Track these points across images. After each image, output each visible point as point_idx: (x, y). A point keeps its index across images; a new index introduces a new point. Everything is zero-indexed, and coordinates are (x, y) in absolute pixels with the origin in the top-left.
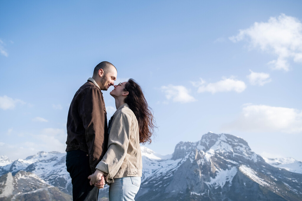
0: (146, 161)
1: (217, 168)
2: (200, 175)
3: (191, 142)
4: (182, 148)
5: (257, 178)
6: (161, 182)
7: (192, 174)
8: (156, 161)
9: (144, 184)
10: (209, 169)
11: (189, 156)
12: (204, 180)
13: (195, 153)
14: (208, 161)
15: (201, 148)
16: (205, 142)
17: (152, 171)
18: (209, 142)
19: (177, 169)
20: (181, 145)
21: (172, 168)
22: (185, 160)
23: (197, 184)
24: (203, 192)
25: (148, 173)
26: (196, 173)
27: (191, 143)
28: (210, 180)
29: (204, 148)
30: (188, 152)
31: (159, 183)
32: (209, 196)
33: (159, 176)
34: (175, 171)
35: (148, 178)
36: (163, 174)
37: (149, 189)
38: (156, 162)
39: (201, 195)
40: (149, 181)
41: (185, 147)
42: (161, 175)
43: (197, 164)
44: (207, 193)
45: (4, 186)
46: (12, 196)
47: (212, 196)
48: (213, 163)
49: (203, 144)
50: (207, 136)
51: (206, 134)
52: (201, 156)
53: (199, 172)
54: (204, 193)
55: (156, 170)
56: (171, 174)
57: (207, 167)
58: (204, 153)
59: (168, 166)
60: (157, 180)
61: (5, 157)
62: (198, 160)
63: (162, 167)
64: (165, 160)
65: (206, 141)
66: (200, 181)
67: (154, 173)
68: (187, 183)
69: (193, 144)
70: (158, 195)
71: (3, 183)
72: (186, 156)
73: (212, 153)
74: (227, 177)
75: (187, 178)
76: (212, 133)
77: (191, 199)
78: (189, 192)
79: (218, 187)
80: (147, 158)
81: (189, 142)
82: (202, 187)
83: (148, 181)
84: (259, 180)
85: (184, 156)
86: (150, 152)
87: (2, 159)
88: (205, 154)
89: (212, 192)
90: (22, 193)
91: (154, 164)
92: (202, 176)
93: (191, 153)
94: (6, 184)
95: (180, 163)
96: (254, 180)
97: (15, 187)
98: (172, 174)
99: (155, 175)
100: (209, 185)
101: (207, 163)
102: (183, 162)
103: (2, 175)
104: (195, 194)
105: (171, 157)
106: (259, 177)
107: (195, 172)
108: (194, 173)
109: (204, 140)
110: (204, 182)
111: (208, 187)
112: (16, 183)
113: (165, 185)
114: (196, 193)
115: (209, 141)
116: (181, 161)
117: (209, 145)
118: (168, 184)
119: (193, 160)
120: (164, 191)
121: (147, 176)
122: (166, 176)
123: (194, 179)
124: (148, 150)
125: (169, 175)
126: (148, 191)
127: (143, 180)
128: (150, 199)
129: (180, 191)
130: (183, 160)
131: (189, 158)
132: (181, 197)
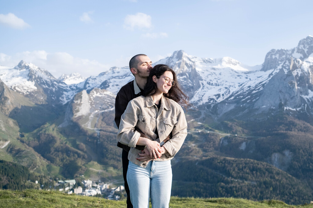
0: (231, 73)
2: (296, 87)
3: (285, 49)
4: (274, 57)
6: (249, 97)
7: (286, 87)
8: (242, 73)
9: (229, 99)
10: (307, 80)
11: (282, 66)
12: (301, 93)
13: (290, 63)
14: (306, 71)
15: (297, 55)
16: (303, 49)
17: (238, 85)
18: (307, 48)
19: (268, 81)
20: (272, 53)
21: (262, 81)
22: (278, 71)
23: (292, 98)
24: (299, 107)
25: (233, 87)
26: (291, 86)
27: (285, 50)
28: (309, 93)
29: (301, 55)
30: (281, 61)
31: (247, 98)
32: (306, 111)
33: (247, 90)
34: (265, 83)
35: (234, 92)
36: (251, 88)
37: (235, 104)
38: (243, 74)
39: (296, 110)
40: (236, 96)
41: (277, 56)
42: (249, 88)
43: (292, 75)
44: (304, 108)
45: (80, 105)
46: (90, 114)
47: (310, 111)
48: (312, 73)
49: (299, 51)
50: (305, 41)
51: (304, 39)
52: (297, 65)
53: (294, 84)
54: (300, 108)
55: (243, 83)
56: (260, 88)
57: (305, 78)
58: (301, 62)
59: (257, 78)
60: (244, 94)
61: (77, 74)
62: (294, 70)
63: (250, 79)
64: (254, 72)
65: (304, 47)
66: (296, 94)
67: (241, 87)
68: (280, 98)
69: (287, 52)
70: (246, 111)
71: (79, 102)
72: (279, 66)
73: (311, 62)
75: (280, 91)
76: (311, 37)
77: (285, 114)
78: (283, 107)
80: (232, 70)
81: (283, 49)
82: (298, 101)
83: (234, 96)
85: (277, 66)
86: (235, 63)
87: (75, 77)
88: (303, 63)
89: (310, 107)
90: (99, 111)
91: (241, 77)
92: (298, 88)
93: (285, 62)
94: (82, 102)
95: (271, 74)
97: (91, 105)
98: (262, 87)
99: (242, 89)
100: (307, 98)
101: (305, 73)
102: (275, 73)
103: (76, 93)
104: (289, 109)
105: (261, 68)
107: (290, 85)
108: (288, 85)
109: (301, 46)
110: (301, 95)
111: (305, 101)
112: (92, 101)
113: (254, 100)
115: (308, 47)
116: (273, 72)
117: (307, 52)
118: (257, 99)
119: (287, 70)
120: (253, 107)
121: (233, 90)
122: (254, 90)
123: (288, 93)
124: (233, 60)
125: (259, 89)
126: (235, 107)
127: (229, 95)
128: (237, 116)
129: (272, 106)
130: (276, 71)
131: (282, 69)
132: (273, 113)
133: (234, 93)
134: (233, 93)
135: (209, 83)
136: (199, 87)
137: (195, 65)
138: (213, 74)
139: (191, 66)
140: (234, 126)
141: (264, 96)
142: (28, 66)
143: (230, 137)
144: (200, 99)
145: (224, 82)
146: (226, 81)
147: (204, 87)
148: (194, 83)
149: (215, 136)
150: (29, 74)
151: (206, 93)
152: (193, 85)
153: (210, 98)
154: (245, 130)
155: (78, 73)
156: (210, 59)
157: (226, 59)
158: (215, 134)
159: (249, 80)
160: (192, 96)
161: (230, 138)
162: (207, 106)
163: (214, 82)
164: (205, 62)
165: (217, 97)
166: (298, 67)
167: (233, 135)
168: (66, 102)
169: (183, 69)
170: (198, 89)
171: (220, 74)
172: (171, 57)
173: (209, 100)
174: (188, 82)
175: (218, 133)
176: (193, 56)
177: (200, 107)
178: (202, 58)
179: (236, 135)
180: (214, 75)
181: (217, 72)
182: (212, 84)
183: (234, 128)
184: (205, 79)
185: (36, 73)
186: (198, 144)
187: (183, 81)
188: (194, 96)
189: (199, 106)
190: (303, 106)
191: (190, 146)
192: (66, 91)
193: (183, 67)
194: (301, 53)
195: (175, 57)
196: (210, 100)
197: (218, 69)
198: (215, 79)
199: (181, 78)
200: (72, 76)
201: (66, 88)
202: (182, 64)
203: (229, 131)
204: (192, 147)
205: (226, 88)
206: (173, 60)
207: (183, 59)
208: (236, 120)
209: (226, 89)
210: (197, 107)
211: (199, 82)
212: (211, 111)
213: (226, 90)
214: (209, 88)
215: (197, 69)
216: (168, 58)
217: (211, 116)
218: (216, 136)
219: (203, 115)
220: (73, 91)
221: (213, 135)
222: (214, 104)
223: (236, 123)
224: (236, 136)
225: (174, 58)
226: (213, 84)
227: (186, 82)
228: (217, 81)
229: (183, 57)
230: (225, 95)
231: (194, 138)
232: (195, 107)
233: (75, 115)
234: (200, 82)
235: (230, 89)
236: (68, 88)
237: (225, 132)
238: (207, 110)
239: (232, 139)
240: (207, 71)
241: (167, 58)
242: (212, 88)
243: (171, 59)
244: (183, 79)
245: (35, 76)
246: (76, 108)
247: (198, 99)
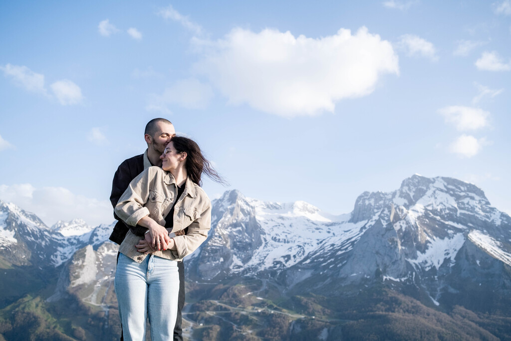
0: (306, 225)
1: (429, 236)
2: (400, 247)
3: (383, 192)
4: (367, 202)
5: (500, 252)
6: (333, 260)
7: (385, 246)
8: (323, 224)
9: (304, 263)
10: (415, 237)
11: (380, 216)
12: (407, 255)
13: (390, 212)
14: (413, 223)
15: (400, 201)
16: (408, 192)
17: (317, 242)
18: (414, 192)
19: (360, 238)
20: (365, 197)
21: (350, 237)
22: (373, 223)
23: (394, 263)
24: (404, 276)
25: (310, 244)
26: (391, 245)
27: (383, 194)
28: (418, 256)
29: (406, 201)
30: (377, 209)
31: (329, 261)
32: (414, 283)
33: (329, 250)
34: (356, 240)
36: (335, 246)
37: (312, 271)
38: (323, 227)
39: (400, 280)
40: (313, 258)
41: (372, 201)
42: (332, 248)
43: (393, 228)
44: (412, 278)
45: (81, 267)
46: (95, 282)
47: (420, 282)
48: (421, 227)
49: (403, 195)
50: (411, 181)
51: (409, 178)
53: (397, 242)
54: (406, 278)
55: (324, 240)
56: (349, 246)
57: (412, 233)
58: (405, 210)
59: (343, 232)
60: (325, 256)
61: (80, 221)
62: (396, 222)
63: (334, 234)
64: (339, 224)
65: (409, 189)
66: (399, 257)
67: (320, 245)
68: (376, 262)
69: (386, 196)
70: (328, 280)
71: (80, 262)
72: (374, 215)
73: (419, 211)
74: (446, 250)
75: (377, 253)
76: (419, 177)
77: (384, 287)
78: (381, 276)
79: (430, 268)
80: (308, 220)
81: (380, 191)
82: (402, 267)
83: (311, 258)
84: (504, 255)
85: (372, 215)
86: (313, 210)
87: (77, 225)
88: (408, 213)
89: (420, 276)
90: (109, 277)
91: (320, 230)
92: (402, 249)
93: (383, 211)
94: (85, 264)
95: (364, 227)
96: (495, 255)
97: (99, 267)
98: (351, 246)
99: (322, 248)
100: (415, 263)
101: (412, 227)
102: (369, 226)
103: (78, 249)
104: (390, 279)
105: (349, 218)
106: (504, 251)
107: (390, 243)
108: (388, 244)
109: (405, 189)
110: (406, 259)
111: (413, 268)
112: (101, 262)
113: (340, 265)
114: (392, 278)
115: (414, 190)
116: (366, 224)
117: (414, 196)
118: (344, 263)
119: (387, 222)
120: (338, 275)
121: (309, 250)
122: (340, 250)
123: (388, 255)
124: (310, 206)
125: (347, 248)
126: (312, 274)
127: (303, 257)
128: (315, 288)
129: (365, 274)
130: (370, 223)
131: (379, 219)
132: (367, 285)
133: (311, 253)
134: (309, 254)
135: (274, 239)
136: (261, 244)
137: (254, 212)
138: (281, 225)
139: (249, 214)
140: (310, 304)
141: (354, 259)
142: (7, 207)
143: (304, 319)
144: (262, 261)
145: (297, 238)
146: (300, 237)
147: (267, 244)
148: (253, 238)
149: (282, 318)
150: (7, 219)
151: (269, 253)
152: (252, 240)
153: (275, 260)
154: (326, 310)
155: (82, 220)
156: (277, 204)
157: (299, 204)
158: (282, 314)
159: (332, 235)
160: (250, 257)
161: (304, 321)
162: (272, 272)
163: (282, 237)
164: (270, 208)
165: (286, 259)
166: (401, 217)
167: (309, 318)
168: (60, 262)
169: (238, 217)
170: (259, 247)
171: (291, 226)
172: (220, 200)
173: (273, 263)
174: (244, 237)
175: (287, 314)
176: (253, 199)
177: (261, 274)
178: (264, 202)
179: (314, 317)
180: (282, 227)
181: (287, 223)
182: (279, 241)
183: (310, 306)
184: (269, 233)
185: (18, 218)
186: (257, 330)
187: (237, 234)
188: (253, 257)
189: (259, 272)
190: (410, 275)
191: (244, 334)
192: (62, 246)
193: (238, 214)
194: (405, 197)
195: (226, 199)
196: (275, 263)
197: (288, 219)
198: (284, 232)
199: (234, 230)
200: (73, 224)
201: (62, 241)
202: (235, 209)
203: (302, 311)
204: (247, 336)
205: (299, 246)
206: (224, 204)
207: (238, 203)
208: (314, 295)
209: (300, 248)
210: (257, 273)
211: (260, 237)
212: (276, 279)
213: (298, 249)
214: (275, 246)
215: (258, 218)
216: (216, 201)
217: (276, 287)
218: (284, 318)
219: (265, 287)
220: (73, 246)
221: (280, 316)
222: (281, 269)
223: (313, 299)
224: (313, 319)
225: (224, 201)
226: (281, 240)
227: (241, 236)
228: (286, 236)
229: (237, 200)
230: (297, 257)
231: (251, 321)
232: (253, 273)
233: (73, 284)
234: (262, 236)
235: (305, 248)
236: (66, 242)
237: (298, 313)
238: (271, 279)
239: (308, 324)
240: (272, 220)
241: (214, 201)
242: (279, 246)
243: (220, 202)
244: (236, 232)
245: (16, 222)
246: (75, 272)
247: (258, 262)
